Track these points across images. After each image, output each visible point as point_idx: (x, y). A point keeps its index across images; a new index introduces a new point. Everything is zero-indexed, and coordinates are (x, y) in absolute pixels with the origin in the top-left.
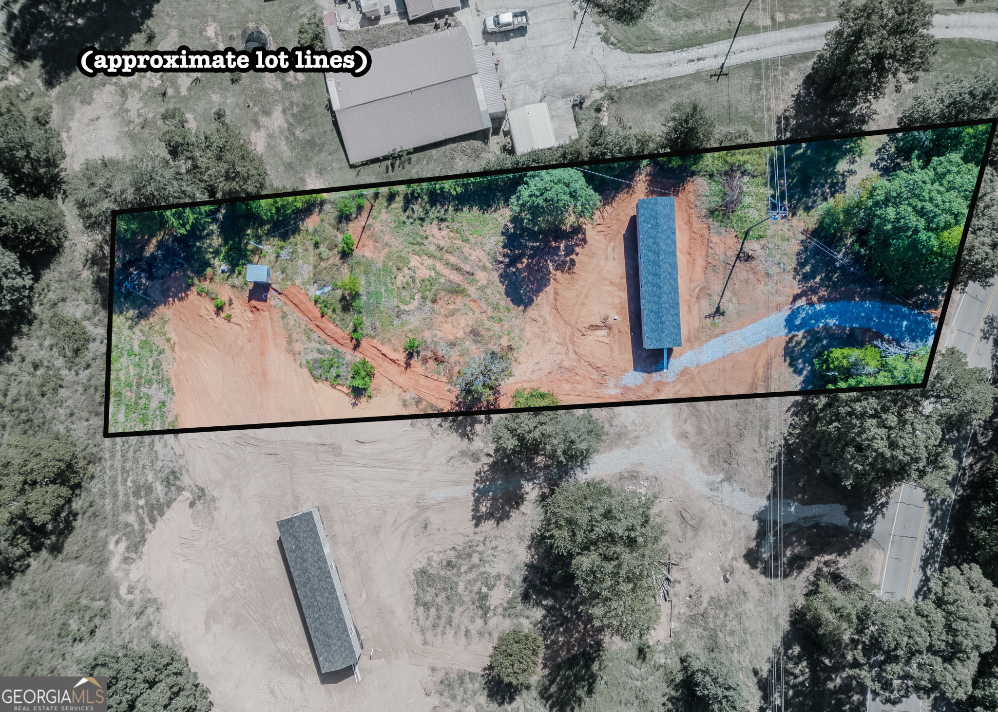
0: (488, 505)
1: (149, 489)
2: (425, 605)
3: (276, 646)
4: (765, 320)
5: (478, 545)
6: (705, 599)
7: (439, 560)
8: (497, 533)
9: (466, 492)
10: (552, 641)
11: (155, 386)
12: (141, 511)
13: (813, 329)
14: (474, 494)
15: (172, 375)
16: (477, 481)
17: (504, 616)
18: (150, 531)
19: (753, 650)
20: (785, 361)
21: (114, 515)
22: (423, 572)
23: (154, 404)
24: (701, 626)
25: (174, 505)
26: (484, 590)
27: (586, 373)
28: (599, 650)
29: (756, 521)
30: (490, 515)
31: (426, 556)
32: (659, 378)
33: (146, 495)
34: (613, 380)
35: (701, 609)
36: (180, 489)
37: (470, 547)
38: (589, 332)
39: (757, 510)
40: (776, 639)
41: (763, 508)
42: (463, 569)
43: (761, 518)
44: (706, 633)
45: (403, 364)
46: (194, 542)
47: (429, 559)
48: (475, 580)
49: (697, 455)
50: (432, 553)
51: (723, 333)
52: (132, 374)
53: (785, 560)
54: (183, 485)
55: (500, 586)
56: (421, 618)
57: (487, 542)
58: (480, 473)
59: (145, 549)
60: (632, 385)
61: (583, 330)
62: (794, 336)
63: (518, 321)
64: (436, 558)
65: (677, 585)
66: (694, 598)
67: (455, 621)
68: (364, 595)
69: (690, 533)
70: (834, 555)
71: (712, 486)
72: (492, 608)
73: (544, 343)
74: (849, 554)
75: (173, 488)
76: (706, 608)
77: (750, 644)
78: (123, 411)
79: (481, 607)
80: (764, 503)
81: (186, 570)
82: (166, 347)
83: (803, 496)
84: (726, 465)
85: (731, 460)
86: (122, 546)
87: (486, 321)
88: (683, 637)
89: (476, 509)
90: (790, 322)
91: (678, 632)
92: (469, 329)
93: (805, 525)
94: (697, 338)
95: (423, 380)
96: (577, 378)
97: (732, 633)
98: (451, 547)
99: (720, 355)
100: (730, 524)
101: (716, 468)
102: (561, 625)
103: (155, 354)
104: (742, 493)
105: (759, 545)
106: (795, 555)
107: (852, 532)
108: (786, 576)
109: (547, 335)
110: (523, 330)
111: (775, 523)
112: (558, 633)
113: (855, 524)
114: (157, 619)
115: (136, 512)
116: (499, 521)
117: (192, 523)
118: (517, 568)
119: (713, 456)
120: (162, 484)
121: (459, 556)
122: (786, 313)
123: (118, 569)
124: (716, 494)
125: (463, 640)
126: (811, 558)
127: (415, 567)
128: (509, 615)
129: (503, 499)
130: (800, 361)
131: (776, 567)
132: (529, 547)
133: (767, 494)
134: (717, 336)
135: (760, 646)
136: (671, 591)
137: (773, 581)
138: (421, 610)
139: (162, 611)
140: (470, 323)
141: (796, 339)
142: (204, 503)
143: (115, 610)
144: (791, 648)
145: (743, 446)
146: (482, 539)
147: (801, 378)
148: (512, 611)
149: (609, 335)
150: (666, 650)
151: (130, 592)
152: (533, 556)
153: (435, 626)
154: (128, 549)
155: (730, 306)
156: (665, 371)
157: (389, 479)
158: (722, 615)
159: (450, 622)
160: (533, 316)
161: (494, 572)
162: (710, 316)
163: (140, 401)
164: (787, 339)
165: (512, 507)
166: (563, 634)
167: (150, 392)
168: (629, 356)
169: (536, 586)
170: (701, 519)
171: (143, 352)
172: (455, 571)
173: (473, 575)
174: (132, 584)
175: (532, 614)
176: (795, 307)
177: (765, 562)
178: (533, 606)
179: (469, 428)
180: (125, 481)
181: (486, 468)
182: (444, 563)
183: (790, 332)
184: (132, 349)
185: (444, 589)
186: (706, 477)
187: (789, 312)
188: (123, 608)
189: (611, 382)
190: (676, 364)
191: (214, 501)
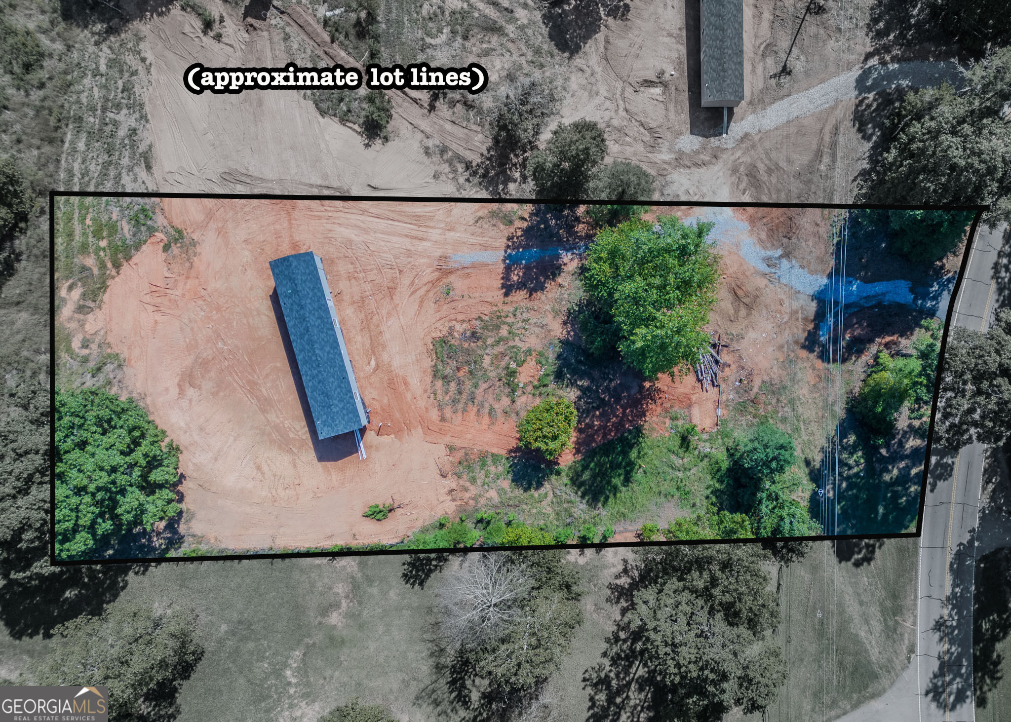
0: (521, 274)
1: (113, 228)
2: (445, 377)
3: (266, 418)
4: (834, 80)
5: (507, 316)
6: (757, 382)
7: (461, 330)
8: (529, 304)
9: (496, 257)
10: (586, 424)
11: (125, 111)
12: (102, 253)
13: (885, 91)
14: (504, 261)
15: (146, 100)
16: (508, 247)
17: (534, 395)
18: (113, 277)
19: (806, 438)
20: (854, 126)
21: (67, 257)
22: (444, 341)
23: (122, 132)
24: (750, 413)
25: (144, 247)
26: (513, 365)
27: (636, 135)
28: (639, 437)
29: (815, 301)
30: (521, 285)
31: (448, 325)
32: (717, 143)
33: (110, 235)
34: (667, 144)
35: (752, 394)
36: (152, 230)
37: (499, 317)
38: (642, 89)
39: (817, 289)
40: (832, 427)
41: (823, 287)
42: (489, 342)
43: (820, 298)
44: (755, 421)
45: (426, 105)
46: (168, 291)
47: (450, 328)
48: (503, 355)
49: (755, 229)
50: (454, 322)
51: (789, 95)
52: (96, 97)
53: (843, 343)
54: (155, 226)
55: (531, 363)
56: (439, 392)
57: (518, 314)
58: (512, 238)
59: (106, 297)
60: (687, 150)
61: (636, 85)
62: (865, 98)
63: (563, 69)
64: (459, 328)
65: (727, 369)
66: (744, 383)
67: (479, 398)
68: (373, 363)
69: (743, 312)
70: (896, 336)
71: (770, 262)
72: (521, 385)
73: (591, 96)
74: (912, 334)
75: (143, 229)
76: (757, 393)
77: (803, 433)
78: (84, 139)
79: (509, 385)
80: (825, 281)
81: (156, 322)
82: (140, 68)
83: (866, 274)
84: (785, 240)
85: (791, 234)
86: (76, 293)
87: (525, 65)
88: (731, 425)
89: (506, 277)
90: (861, 84)
91: (726, 420)
92: (504, 73)
93: (866, 305)
94: (761, 100)
95: (448, 126)
96: (627, 139)
97: (784, 420)
98: (476, 316)
99: (784, 119)
100: (786, 304)
101: (775, 243)
102: (597, 408)
103: (126, 75)
104: (801, 270)
105: (817, 327)
106: (854, 337)
107: (915, 310)
108: (844, 360)
109: (594, 88)
110: (567, 79)
111: (836, 303)
112: (593, 416)
113: (920, 302)
114: (119, 377)
115: (96, 254)
116: (531, 292)
117: (166, 269)
118: (550, 344)
119: (772, 230)
120: (129, 223)
121: (485, 328)
122: (856, 72)
123: (70, 319)
124: (773, 270)
125: (486, 420)
126: (871, 341)
127: (434, 335)
128: (540, 394)
129: (537, 269)
130: (870, 126)
131: (835, 352)
132: (565, 323)
133: (828, 271)
134: (782, 98)
135: (813, 434)
136: (720, 374)
137: (831, 366)
138: (439, 383)
139: (125, 368)
140: (506, 66)
141: (866, 102)
142: (182, 247)
143: (65, 366)
144: (846, 437)
145: (805, 220)
146: (512, 309)
147: (870, 145)
148: (543, 390)
149: (664, 93)
150: (711, 440)
151: (85, 345)
152: (568, 332)
153: (455, 401)
154: (84, 296)
155: (798, 65)
156: (725, 135)
157: (407, 236)
158: (774, 401)
159: (472, 399)
160: (580, 65)
161: (524, 347)
162: (775, 76)
163: (106, 128)
164: (857, 101)
165: (547, 277)
166: (599, 418)
167: (117, 117)
168: (685, 116)
169: (572, 364)
170: (757, 297)
171: (111, 72)
172: (480, 343)
173: (501, 348)
174: (88, 337)
175: (565, 394)
176: (867, 66)
177: (823, 346)
178: (567, 386)
179: (501, 187)
180: (83, 220)
181: (519, 233)
182: (468, 334)
183: (860, 94)
184: (97, 68)
185: (467, 363)
186: (763, 252)
187: (860, 72)
188: (75, 365)
189: (665, 146)
190: (737, 128)
191: (195, 246)
